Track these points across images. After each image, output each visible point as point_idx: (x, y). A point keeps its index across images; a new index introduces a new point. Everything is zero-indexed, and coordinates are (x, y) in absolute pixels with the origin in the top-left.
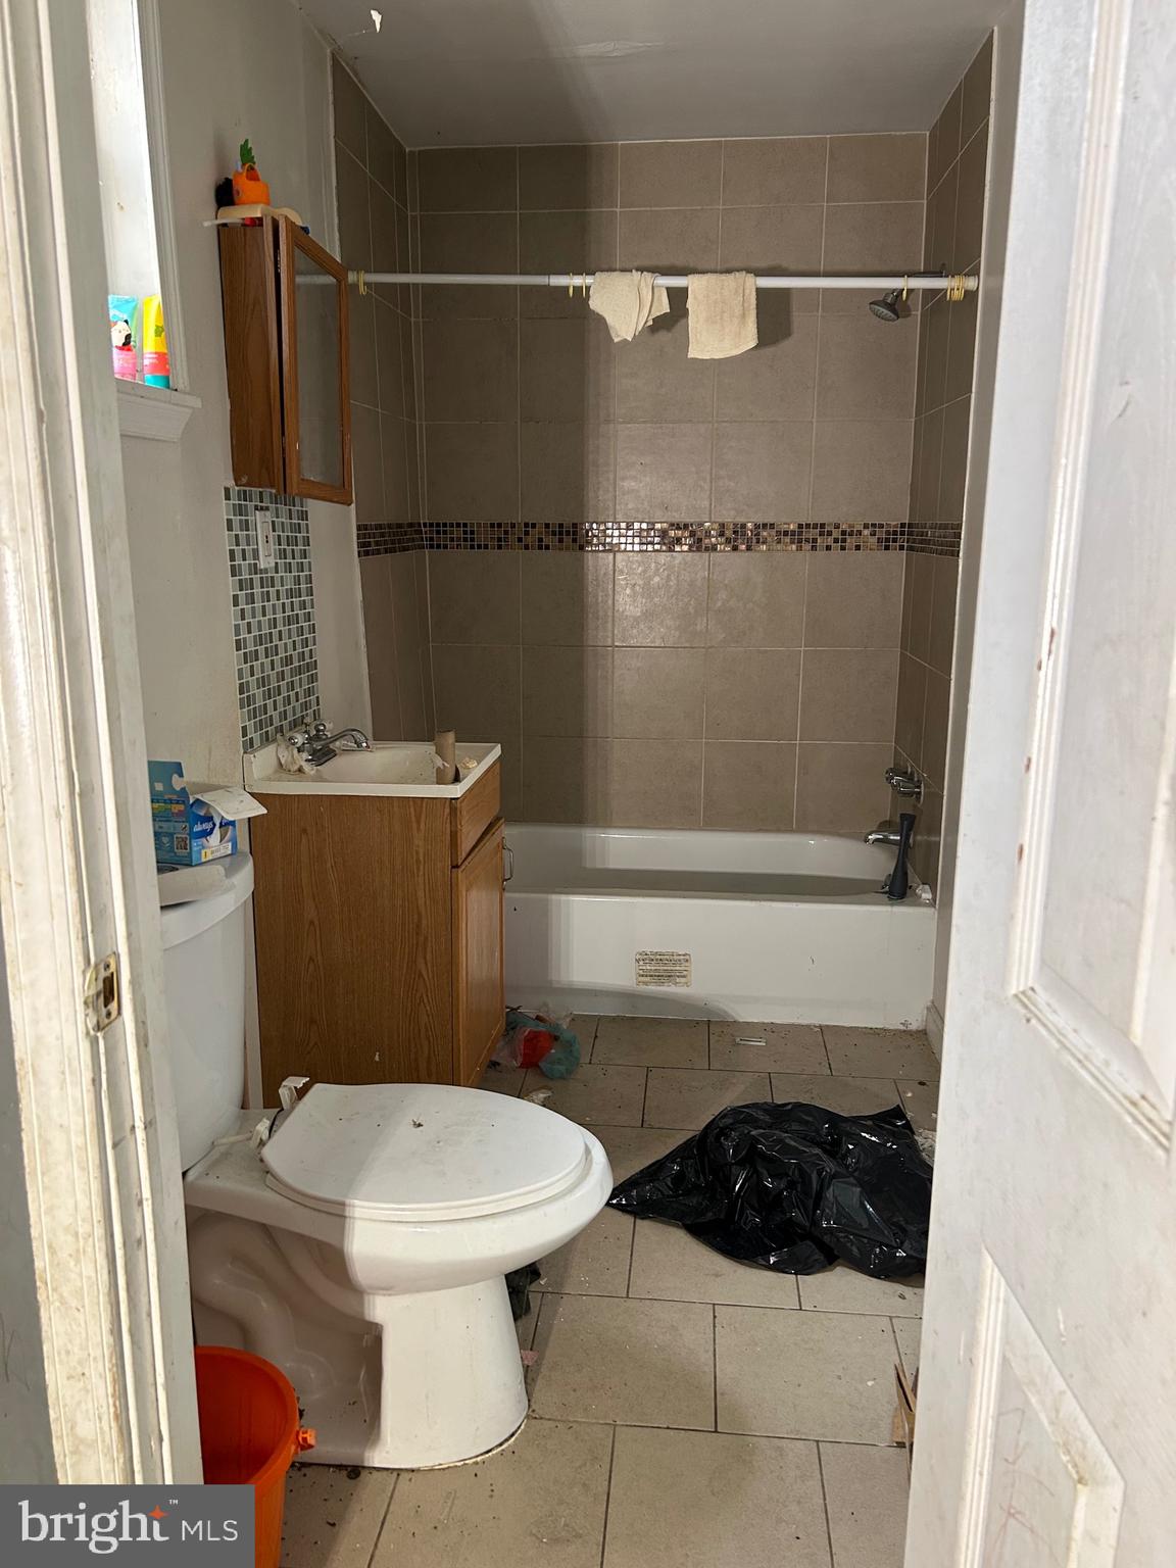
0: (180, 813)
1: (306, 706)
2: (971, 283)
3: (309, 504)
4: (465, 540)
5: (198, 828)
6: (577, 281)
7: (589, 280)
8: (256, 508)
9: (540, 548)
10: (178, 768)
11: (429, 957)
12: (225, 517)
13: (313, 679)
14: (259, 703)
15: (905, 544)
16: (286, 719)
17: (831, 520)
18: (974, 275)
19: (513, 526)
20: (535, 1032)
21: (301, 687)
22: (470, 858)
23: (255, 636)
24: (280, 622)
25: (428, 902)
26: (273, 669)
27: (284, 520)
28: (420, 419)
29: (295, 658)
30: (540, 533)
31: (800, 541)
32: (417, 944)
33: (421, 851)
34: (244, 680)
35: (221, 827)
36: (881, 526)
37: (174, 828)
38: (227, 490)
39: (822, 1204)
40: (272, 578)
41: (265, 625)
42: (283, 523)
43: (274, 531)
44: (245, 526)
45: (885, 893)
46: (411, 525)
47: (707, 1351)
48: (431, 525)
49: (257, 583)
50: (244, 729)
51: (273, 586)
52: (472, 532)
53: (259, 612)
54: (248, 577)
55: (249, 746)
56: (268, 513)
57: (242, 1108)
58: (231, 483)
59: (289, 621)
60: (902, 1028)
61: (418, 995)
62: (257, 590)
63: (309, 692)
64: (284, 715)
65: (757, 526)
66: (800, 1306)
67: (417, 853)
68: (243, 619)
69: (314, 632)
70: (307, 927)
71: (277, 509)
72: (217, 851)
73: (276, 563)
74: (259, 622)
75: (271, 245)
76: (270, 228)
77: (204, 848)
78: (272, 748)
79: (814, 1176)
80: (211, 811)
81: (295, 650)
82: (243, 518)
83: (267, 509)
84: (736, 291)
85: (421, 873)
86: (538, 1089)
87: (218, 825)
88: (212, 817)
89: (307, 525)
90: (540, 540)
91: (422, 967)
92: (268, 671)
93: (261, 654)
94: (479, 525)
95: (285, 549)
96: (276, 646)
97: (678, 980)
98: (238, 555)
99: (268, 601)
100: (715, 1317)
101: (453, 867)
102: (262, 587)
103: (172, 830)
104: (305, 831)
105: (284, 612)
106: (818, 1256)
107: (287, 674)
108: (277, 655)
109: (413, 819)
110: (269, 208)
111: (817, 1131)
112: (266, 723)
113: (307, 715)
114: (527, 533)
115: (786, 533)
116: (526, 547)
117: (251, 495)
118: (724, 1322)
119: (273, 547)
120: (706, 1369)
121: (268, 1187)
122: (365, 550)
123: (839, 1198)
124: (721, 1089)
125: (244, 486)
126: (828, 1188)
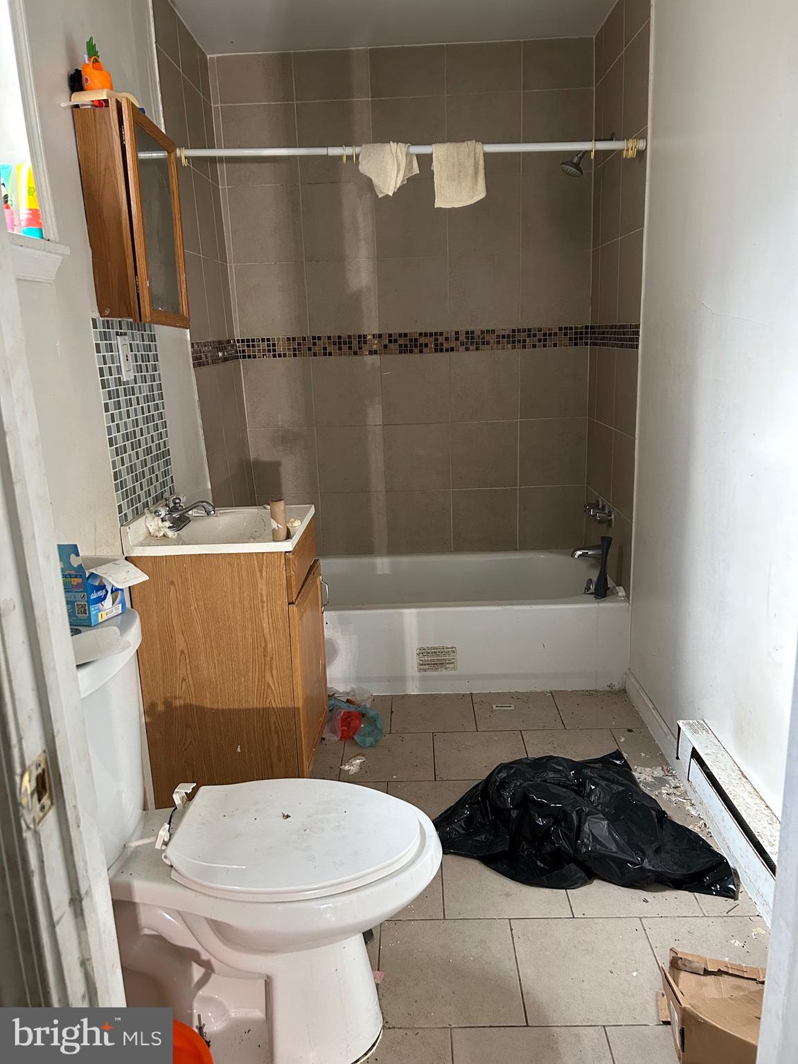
0: (78, 586)
1: (164, 484)
2: (641, 145)
3: (155, 329)
4: (269, 351)
5: (94, 596)
6: (348, 151)
7: (358, 150)
8: (117, 334)
9: (325, 354)
10: (74, 549)
11: (274, 672)
12: (94, 342)
13: (167, 463)
14: (130, 486)
15: (589, 341)
16: (150, 496)
17: (535, 326)
18: (643, 138)
19: (304, 339)
20: (348, 712)
21: (159, 470)
22: (301, 594)
23: (123, 434)
24: (140, 422)
25: (271, 631)
26: (138, 459)
27: (138, 342)
28: (230, 262)
29: (154, 449)
30: (324, 343)
31: (514, 342)
32: (265, 663)
33: (264, 593)
34: (117, 470)
35: (112, 592)
36: (571, 329)
37: (75, 597)
38: (94, 321)
39: (581, 835)
40: (133, 387)
41: (130, 425)
42: (137, 344)
43: (132, 351)
44: (110, 348)
45: (591, 594)
46: (229, 342)
47: (510, 959)
48: (243, 341)
49: (121, 393)
50: (120, 507)
51: (134, 394)
52: (274, 345)
53: (124, 415)
54: (115, 388)
55: (124, 520)
56: (126, 337)
57: (144, 810)
58: (96, 315)
59: (147, 420)
60: (608, 689)
61: (268, 701)
62: (122, 398)
63: (165, 474)
64: (148, 493)
65: (482, 332)
66: (573, 914)
67: (261, 594)
68: (113, 421)
69: (166, 428)
70: (179, 655)
71: (133, 333)
72: (112, 611)
73: (135, 376)
74: (125, 423)
75: (116, 121)
76: (115, 108)
77: (100, 611)
78: (142, 519)
79: (574, 815)
80: (103, 580)
81: (153, 442)
82: (108, 342)
83: (125, 334)
84: (469, 155)
85: (265, 609)
86: (355, 757)
87: (110, 592)
88: (105, 586)
89: (155, 345)
90: (325, 349)
91: (269, 679)
92: (134, 461)
93: (129, 448)
94: (279, 339)
95: (140, 365)
96: (139, 440)
97: (448, 666)
98: (106, 372)
99: (131, 406)
100: (512, 930)
101: (289, 604)
102: (126, 396)
103: (73, 599)
104: (172, 583)
105: (143, 414)
106: (581, 874)
107: (149, 461)
108: (140, 447)
109: (257, 568)
110: (113, 92)
111: (567, 777)
112: (136, 501)
113: (165, 491)
114: (314, 344)
115: (503, 337)
116: (315, 355)
117: (112, 324)
118: (519, 933)
119: (132, 363)
120: (512, 974)
121: (173, 880)
122: (198, 362)
123: (593, 831)
124: (488, 746)
125: (107, 316)
126: (585, 823)
